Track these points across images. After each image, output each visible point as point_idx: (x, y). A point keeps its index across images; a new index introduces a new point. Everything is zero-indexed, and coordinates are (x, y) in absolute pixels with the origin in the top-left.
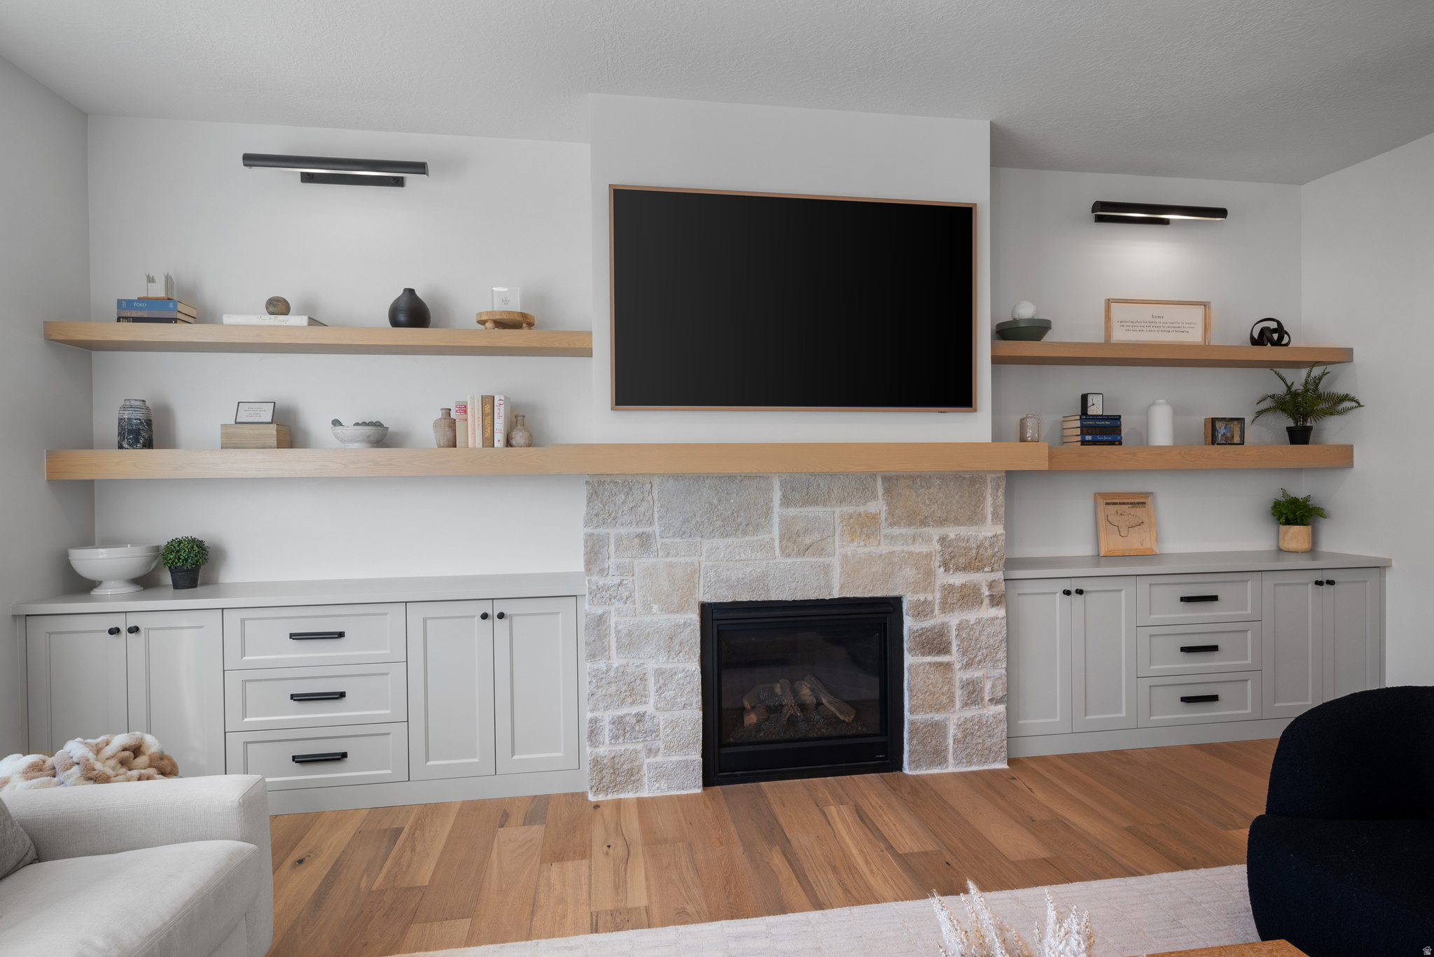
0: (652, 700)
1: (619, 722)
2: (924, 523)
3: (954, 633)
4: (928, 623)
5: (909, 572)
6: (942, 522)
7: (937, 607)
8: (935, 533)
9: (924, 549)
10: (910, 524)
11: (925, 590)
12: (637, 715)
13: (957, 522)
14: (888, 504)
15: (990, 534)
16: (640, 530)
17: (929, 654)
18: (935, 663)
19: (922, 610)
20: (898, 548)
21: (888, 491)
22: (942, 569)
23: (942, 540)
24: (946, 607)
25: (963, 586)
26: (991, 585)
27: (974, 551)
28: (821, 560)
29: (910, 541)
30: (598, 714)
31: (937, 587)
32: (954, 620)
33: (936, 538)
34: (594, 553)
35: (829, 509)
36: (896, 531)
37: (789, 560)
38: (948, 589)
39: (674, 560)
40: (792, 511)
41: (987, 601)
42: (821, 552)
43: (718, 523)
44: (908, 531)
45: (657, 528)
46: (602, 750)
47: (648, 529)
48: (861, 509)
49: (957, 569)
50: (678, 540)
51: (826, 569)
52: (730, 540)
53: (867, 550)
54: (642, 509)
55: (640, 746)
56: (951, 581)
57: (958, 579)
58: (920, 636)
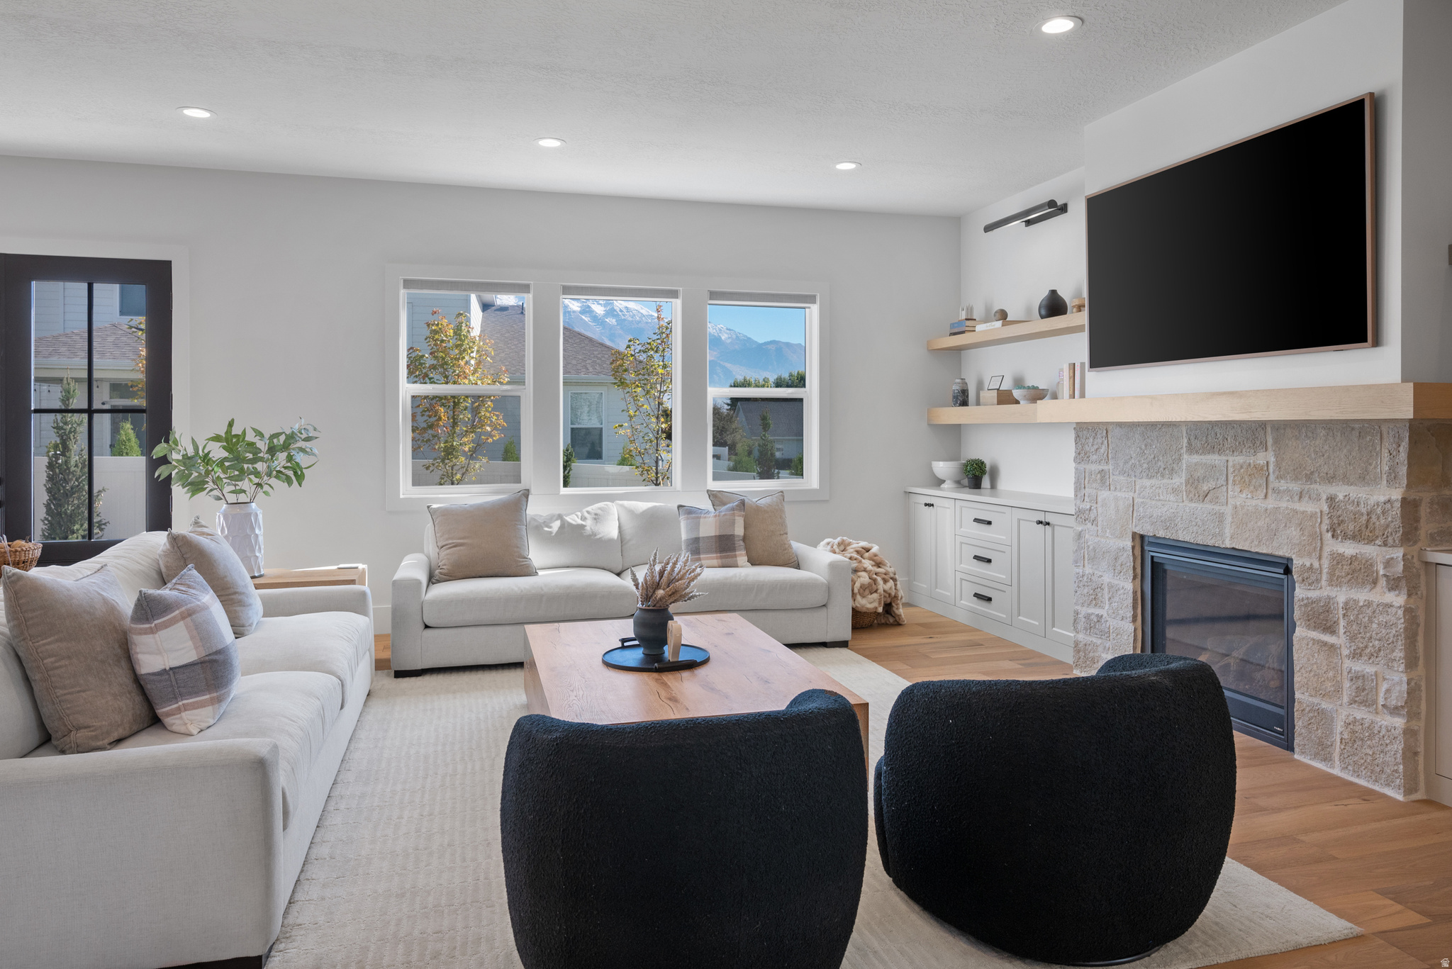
0: (1106, 608)
1: (1088, 617)
2: (1309, 478)
3: (1341, 612)
4: (1314, 594)
5: (1294, 532)
6: (1330, 479)
7: (1324, 577)
8: (1326, 490)
9: (1308, 507)
10: (1296, 479)
11: (1310, 554)
12: (1097, 615)
13: (1346, 480)
14: (1276, 456)
15: (1382, 499)
16: (1101, 468)
17: (1315, 628)
18: (1319, 641)
19: (1312, 577)
20: (1283, 504)
21: (1276, 441)
22: (1330, 534)
23: (1331, 499)
24: (1334, 580)
25: (1353, 559)
26: (1388, 563)
27: (1365, 517)
28: (1217, 508)
29: (1296, 498)
30: (1078, 608)
31: (1325, 554)
32: (1341, 596)
33: (1325, 497)
34: (1079, 487)
35: (1225, 458)
36: (1283, 485)
37: (1193, 505)
38: (1338, 559)
39: (1119, 494)
40: (1196, 458)
41: (1383, 582)
42: (1215, 501)
43: (1145, 466)
44: (1295, 487)
45: (1111, 467)
46: (1081, 637)
47: (1106, 468)
48: (1251, 460)
49: (1345, 537)
50: (1122, 478)
51: (1220, 518)
52: (1153, 481)
53: (1254, 502)
54: (1102, 451)
55: (1099, 642)
56: (1341, 550)
57: (1349, 549)
58: (1306, 605)
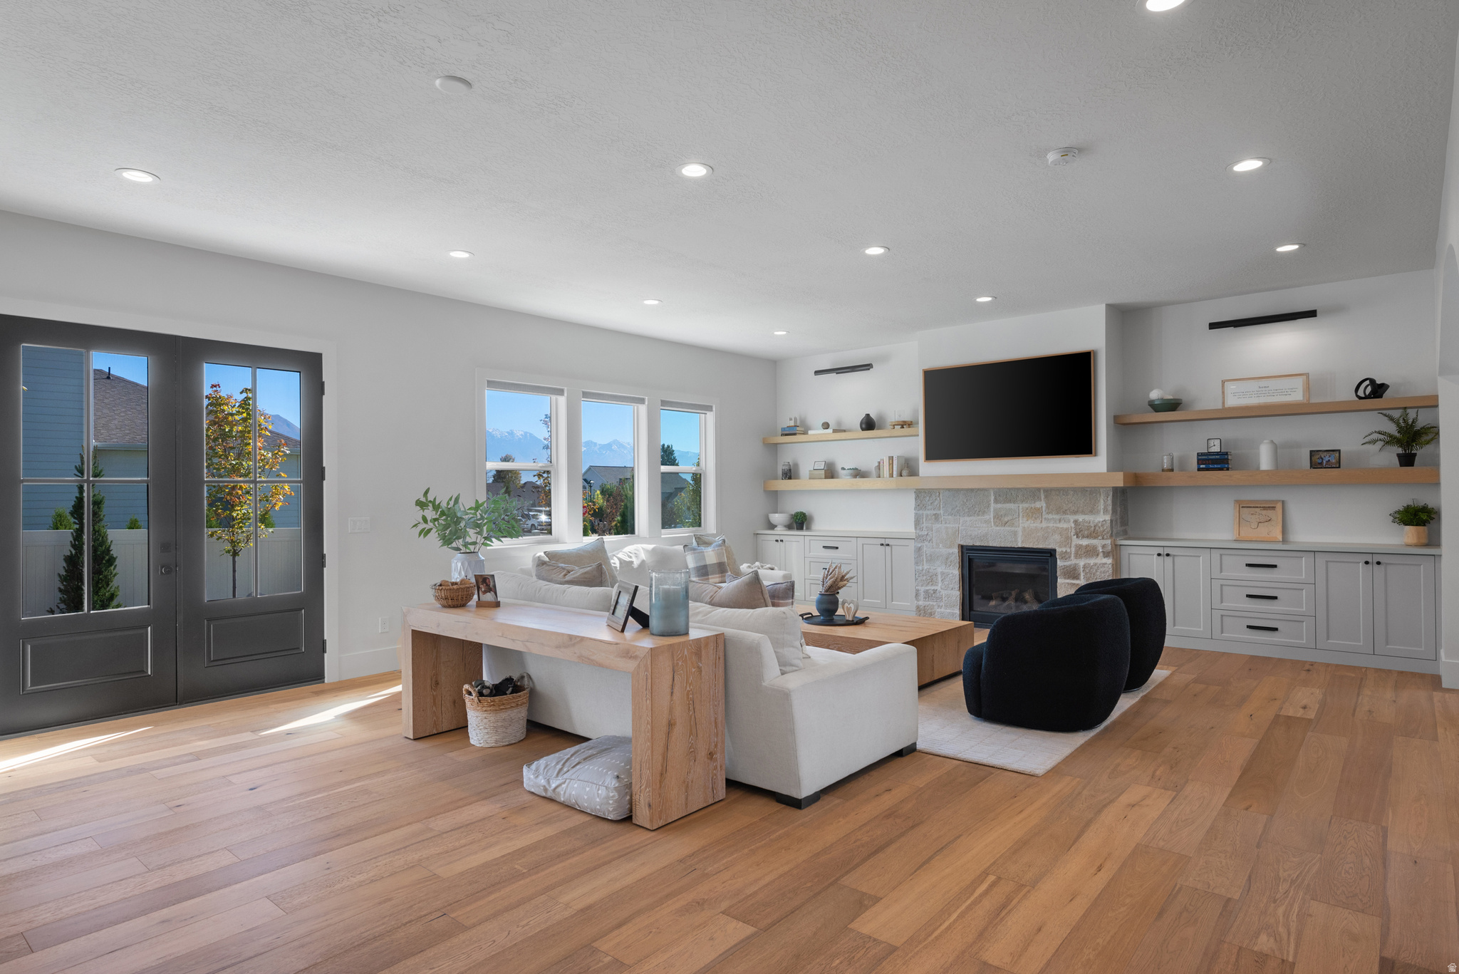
0: (940, 585)
1: (926, 592)
2: (1065, 512)
3: (1082, 569)
4: (1067, 563)
5: (1057, 537)
6: (1075, 513)
7: (1072, 555)
8: (1072, 518)
9: (1065, 526)
10: (1058, 513)
11: (1065, 546)
12: (933, 590)
13: (1083, 513)
14: (1046, 503)
15: (1101, 520)
16: (935, 512)
17: (1068, 578)
18: (1071, 584)
19: (1066, 556)
20: (1051, 525)
21: (1046, 497)
22: (1075, 536)
23: (1076, 522)
24: (1077, 556)
25: (1087, 546)
26: (1103, 547)
27: (1093, 528)
28: (1013, 529)
29: (1058, 522)
30: (919, 588)
31: (1073, 545)
32: (1081, 563)
33: (1072, 521)
34: (917, 523)
35: (1017, 505)
36: (1050, 516)
37: (998, 528)
38: (1079, 547)
39: (948, 525)
40: (999, 506)
41: (1101, 555)
42: (1013, 525)
43: (966, 510)
44: (1057, 517)
45: (942, 512)
46: (921, 603)
47: (938, 512)
48: (1033, 505)
49: (1083, 537)
50: (950, 517)
51: (1015, 533)
52: (971, 518)
53: (1035, 525)
54: (936, 503)
55: (935, 603)
56: (1081, 543)
57: (1085, 542)
58: (1063, 569)
